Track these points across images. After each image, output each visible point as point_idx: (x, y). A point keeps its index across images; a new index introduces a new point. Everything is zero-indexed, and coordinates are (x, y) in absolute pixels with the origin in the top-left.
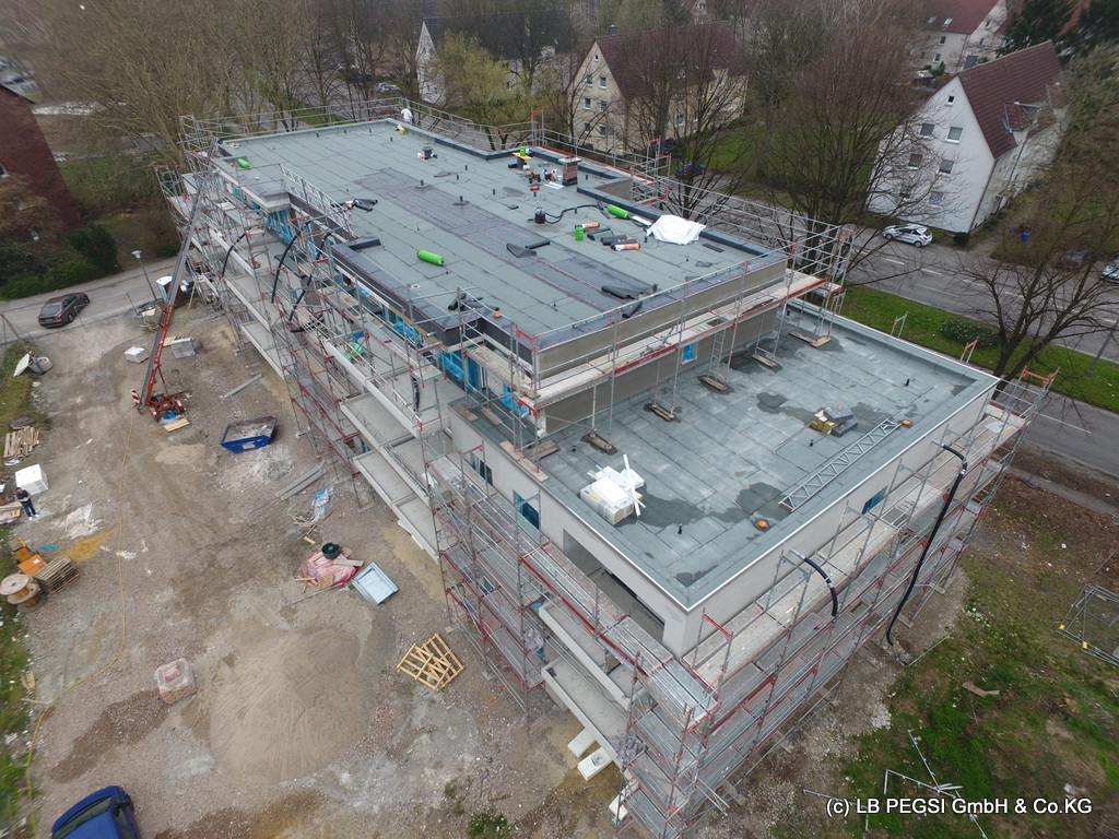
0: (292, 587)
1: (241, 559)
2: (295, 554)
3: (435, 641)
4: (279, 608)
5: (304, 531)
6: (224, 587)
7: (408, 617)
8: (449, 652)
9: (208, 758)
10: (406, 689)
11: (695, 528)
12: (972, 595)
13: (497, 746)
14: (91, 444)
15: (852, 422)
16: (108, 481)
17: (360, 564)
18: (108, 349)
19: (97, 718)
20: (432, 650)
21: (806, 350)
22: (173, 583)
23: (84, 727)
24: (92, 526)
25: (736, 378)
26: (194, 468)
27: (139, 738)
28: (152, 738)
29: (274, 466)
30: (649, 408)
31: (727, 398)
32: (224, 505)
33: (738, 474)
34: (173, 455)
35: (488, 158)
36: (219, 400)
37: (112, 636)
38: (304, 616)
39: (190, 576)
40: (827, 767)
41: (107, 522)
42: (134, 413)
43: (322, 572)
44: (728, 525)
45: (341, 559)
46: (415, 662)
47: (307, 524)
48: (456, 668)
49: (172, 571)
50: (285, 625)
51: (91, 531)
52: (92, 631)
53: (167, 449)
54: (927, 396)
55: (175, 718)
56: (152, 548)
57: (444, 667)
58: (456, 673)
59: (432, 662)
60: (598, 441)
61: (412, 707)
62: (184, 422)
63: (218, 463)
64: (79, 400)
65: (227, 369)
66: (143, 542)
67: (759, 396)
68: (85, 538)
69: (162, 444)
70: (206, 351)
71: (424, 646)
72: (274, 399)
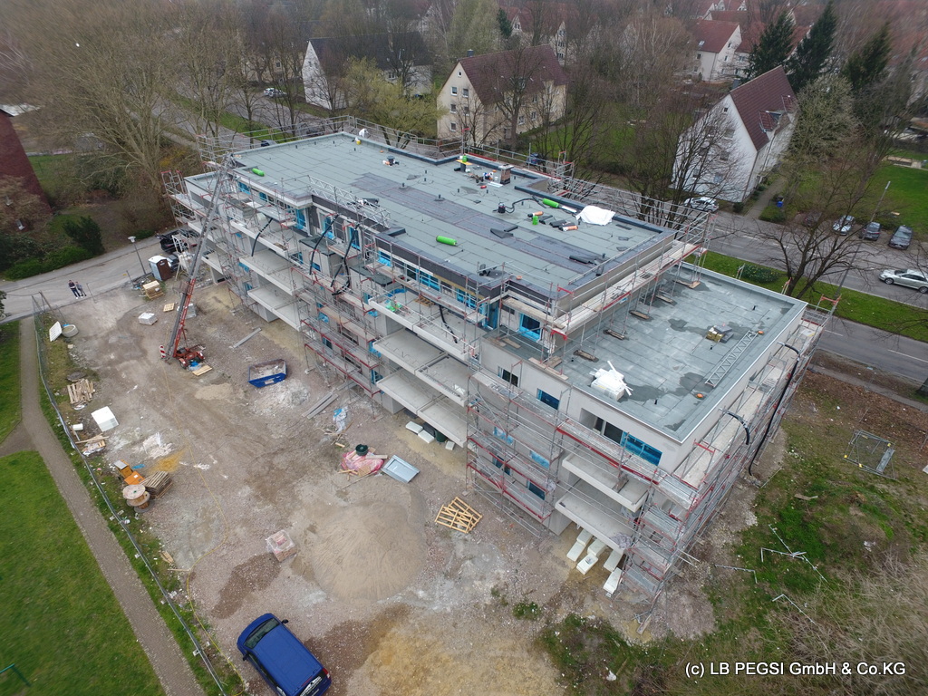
0: (339, 477)
1: (292, 462)
2: (333, 455)
3: (457, 501)
4: (335, 492)
5: (334, 439)
6: (287, 482)
7: (431, 489)
8: (469, 507)
9: (321, 593)
10: (446, 534)
11: (664, 400)
12: (790, 442)
13: (518, 562)
14: (138, 389)
15: (731, 334)
16: (163, 415)
17: (385, 457)
18: (119, 315)
19: (229, 576)
20: (457, 508)
21: (686, 290)
22: (247, 482)
23: (222, 583)
24: (166, 448)
25: (653, 311)
26: (229, 401)
27: (266, 586)
28: (275, 584)
29: (295, 395)
30: (606, 332)
31: (652, 323)
32: (263, 425)
33: (676, 368)
34: (207, 393)
35: (437, 164)
36: (230, 349)
37: (216, 522)
38: (355, 494)
39: (258, 477)
40: (726, 552)
41: (176, 445)
42: (162, 364)
43: (359, 465)
44: (681, 398)
45: (370, 455)
46: (446, 516)
47: (334, 434)
48: (477, 517)
49: (243, 475)
50: (343, 503)
51: (167, 452)
52: (200, 521)
53: (201, 389)
54: (768, 316)
55: (286, 570)
56: (220, 460)
57: (469, 518)
58: (477, 521)
59: (458, 515)
60: (585, 355)
61: (453, 546)
62: (206, 368)
63: (246, 396)
64: (112, 357)
65: (228, 326)
66: (211, 457)
67: (670, 321)
68: (165, 457)
69: (196, 385)
70: (205, 313)
71: (450, 505)
72: (277, 346)
